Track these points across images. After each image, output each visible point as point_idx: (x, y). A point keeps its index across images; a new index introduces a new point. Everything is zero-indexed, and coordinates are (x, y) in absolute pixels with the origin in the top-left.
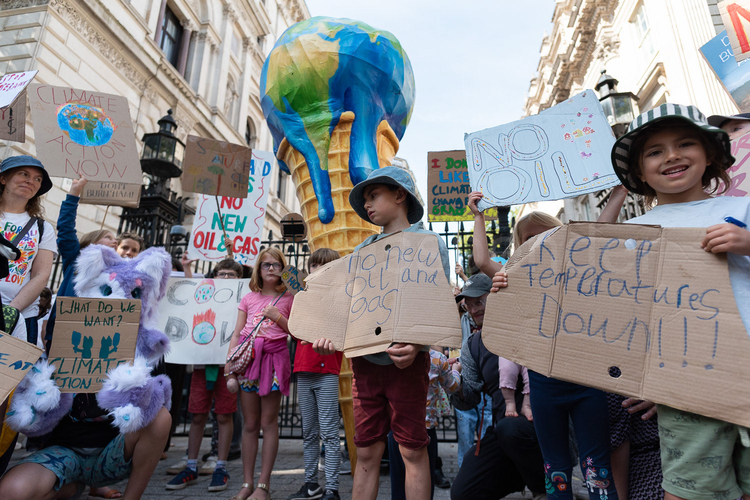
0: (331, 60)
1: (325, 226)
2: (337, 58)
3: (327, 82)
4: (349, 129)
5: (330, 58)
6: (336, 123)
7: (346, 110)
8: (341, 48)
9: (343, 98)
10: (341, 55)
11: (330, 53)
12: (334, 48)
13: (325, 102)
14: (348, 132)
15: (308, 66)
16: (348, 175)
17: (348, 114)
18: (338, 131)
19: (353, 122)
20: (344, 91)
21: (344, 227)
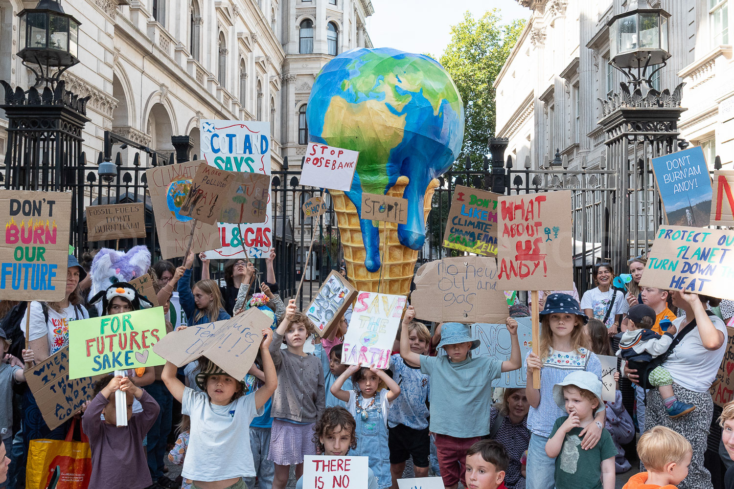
0: (396, 134)
1: (370, 274)
2: (402, 134)
3: (388, 151)
4: (402, 191)
5: (395, 132)
6: (392, 185)
7: (402, 174)
8: (406, 126)
9: (401, 165)
10: (406, 131)
11: (396, 128)
12: (399, 123)
13: (384, 166)
14: (400, 194)
15: (373, 136)
16: (396, 234)
17: (403, 179)
18: (391, 191)
19: (407, 186)
20: (402, 159)
21: (387, 277)
